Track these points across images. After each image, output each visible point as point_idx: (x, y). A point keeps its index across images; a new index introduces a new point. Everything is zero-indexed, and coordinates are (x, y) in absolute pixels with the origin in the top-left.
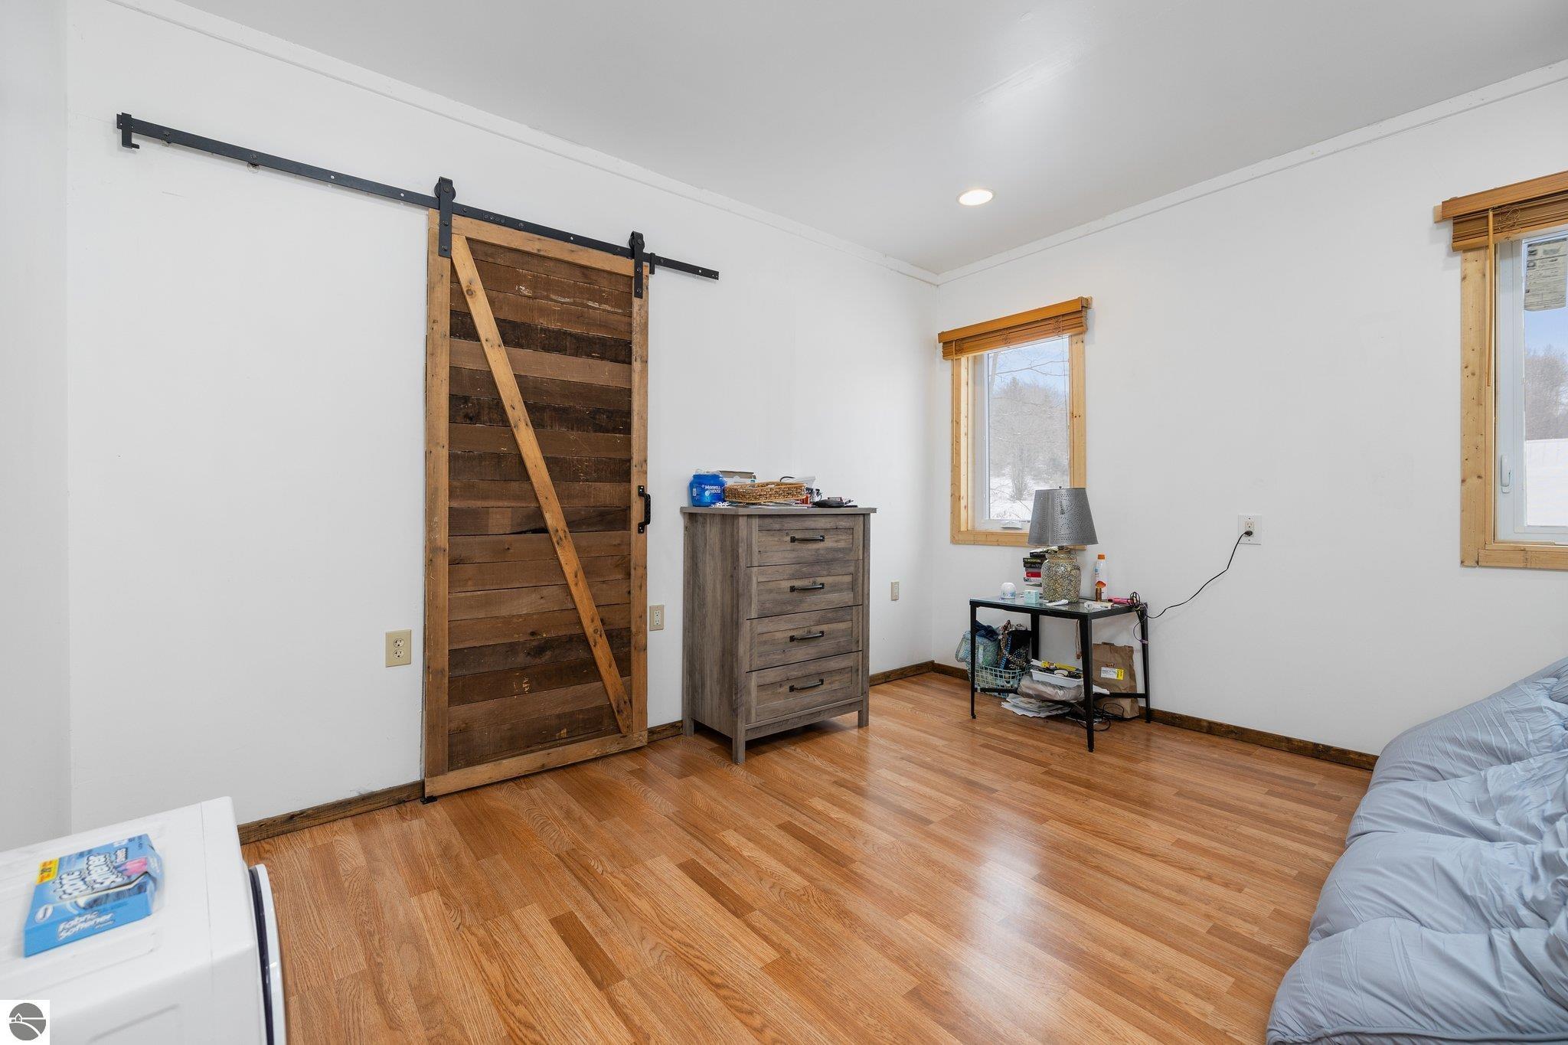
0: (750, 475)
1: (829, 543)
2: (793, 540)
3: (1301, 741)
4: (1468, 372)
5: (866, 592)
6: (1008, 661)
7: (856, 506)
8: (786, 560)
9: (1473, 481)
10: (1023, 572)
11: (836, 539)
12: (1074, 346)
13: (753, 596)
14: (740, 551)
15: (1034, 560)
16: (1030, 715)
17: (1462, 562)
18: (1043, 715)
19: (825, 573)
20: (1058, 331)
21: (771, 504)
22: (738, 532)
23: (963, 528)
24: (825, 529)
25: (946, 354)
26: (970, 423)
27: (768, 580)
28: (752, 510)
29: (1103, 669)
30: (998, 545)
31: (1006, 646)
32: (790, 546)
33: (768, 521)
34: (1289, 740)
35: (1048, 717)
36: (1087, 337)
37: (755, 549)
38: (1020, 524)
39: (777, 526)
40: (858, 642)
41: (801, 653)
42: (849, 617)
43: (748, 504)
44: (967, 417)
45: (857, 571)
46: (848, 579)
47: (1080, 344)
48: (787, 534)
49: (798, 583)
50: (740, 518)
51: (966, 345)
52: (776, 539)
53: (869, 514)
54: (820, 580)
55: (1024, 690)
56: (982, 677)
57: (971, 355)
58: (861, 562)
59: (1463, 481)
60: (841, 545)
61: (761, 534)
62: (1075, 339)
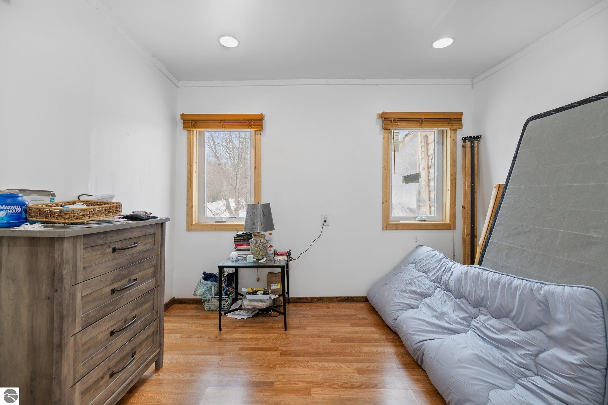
0: (48, 193)
1: (141, 247)
2: (114, 250)
3: (341, 297)
4: (385, 168)
5: (163, 276)
6: (227, 291)
7: (157, 218)
8: (109, 269)
9: (385, 203)
10: (233, 245)
11: (144, 243)
12: (257, 136)
13: (77, 312)
14: (65, 272)
15: (240, 238)
16: (245, 317)
17: (383, 229)
18: (251, 316)
19: (137, 270)
20: (250, 127)
21: (94, 222)
22: (62, 254)
23: (194, 223)
24: (138, 237)
25: (185, 127)
26: (197, 167)
27: (92, 291)
28: (74, 230)
29: (271, 285)
30: (216, 231)
31: (225, 283)
32: (111, 256)
33: (92, 238)
34: (337, 298)
35: (253, 316)
36: (262, 133)
37: (80, 266)
38: (225, 219)
39: (101, 242)
40: (157, 312)
41: (119, 341)
42: (152, 297)
43: (69, 224)
44: (196, 163)
45: (157, 263)
46: (151, 270)
47: (259, 135)
48: (109, 246)
49: (116, 286)
50: (66, 241)
51: (198, 124)
52: (99, 253)
53: (165, 222)
54: (133, 277)
55: (246, 307)
56: (212, 302)
57: (198, 130)
58: (159, 256)
59: (383, 203)
60: (148, 247)
61: (85, 251)
62: (257, 133)
